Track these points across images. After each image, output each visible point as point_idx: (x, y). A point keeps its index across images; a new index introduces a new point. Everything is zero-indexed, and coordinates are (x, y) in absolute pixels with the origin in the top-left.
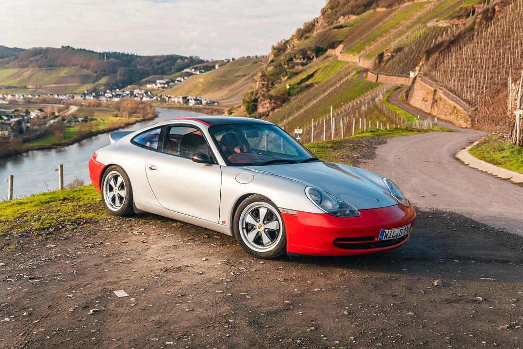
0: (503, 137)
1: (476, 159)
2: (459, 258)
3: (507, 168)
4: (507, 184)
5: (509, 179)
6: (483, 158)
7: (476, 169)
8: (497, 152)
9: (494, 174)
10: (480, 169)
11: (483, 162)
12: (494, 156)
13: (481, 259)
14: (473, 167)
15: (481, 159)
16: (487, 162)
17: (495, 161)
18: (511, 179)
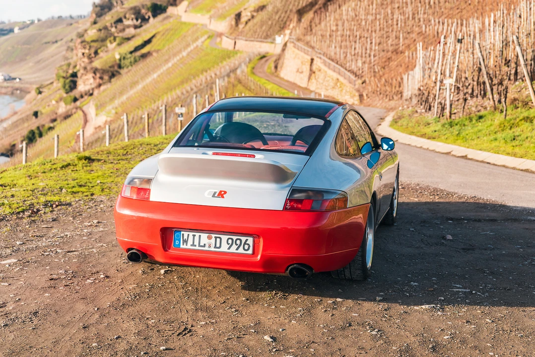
0: (417, 112)
1: (404, 135)
2: (451, 219)
3: (442, 141)
4: (450, 158)
5: (450, 153)
6: (412, 133)
7: (409, 145)
8: (423, 126)
9: (431, 148)
10: (413, 144)
11: (413, 137)
12: (423, 130)
13: (471, 219)
14: (404, 142)
15: (410, 134)
16: (418, 136)
17: (427, 135)
18: (452, 153)
